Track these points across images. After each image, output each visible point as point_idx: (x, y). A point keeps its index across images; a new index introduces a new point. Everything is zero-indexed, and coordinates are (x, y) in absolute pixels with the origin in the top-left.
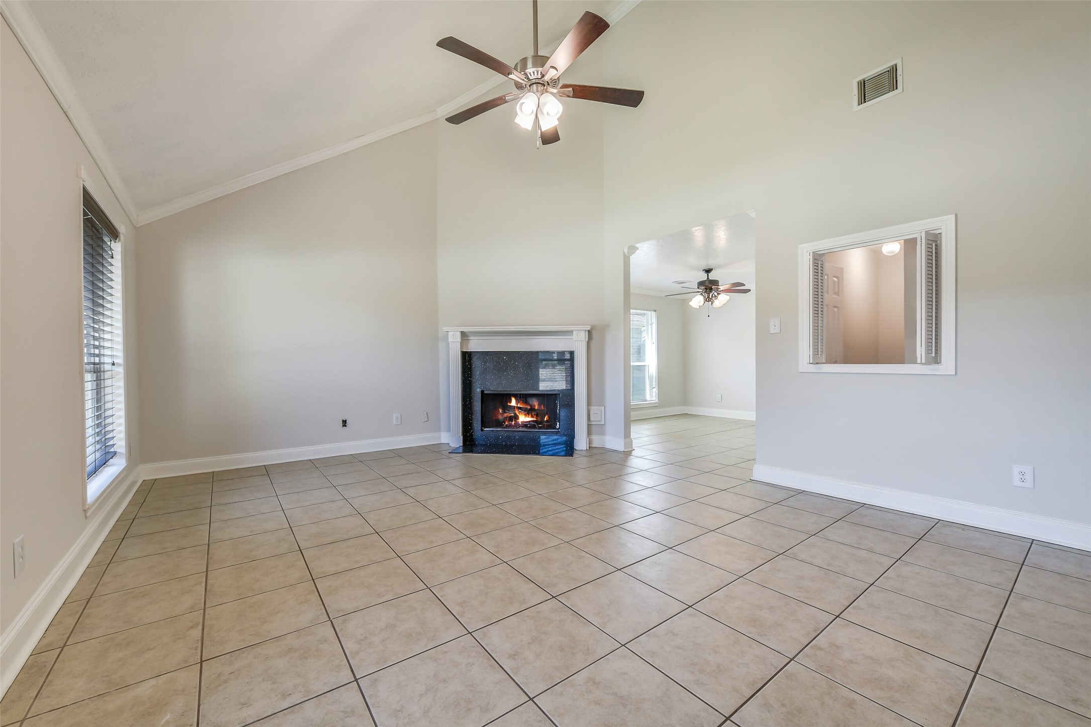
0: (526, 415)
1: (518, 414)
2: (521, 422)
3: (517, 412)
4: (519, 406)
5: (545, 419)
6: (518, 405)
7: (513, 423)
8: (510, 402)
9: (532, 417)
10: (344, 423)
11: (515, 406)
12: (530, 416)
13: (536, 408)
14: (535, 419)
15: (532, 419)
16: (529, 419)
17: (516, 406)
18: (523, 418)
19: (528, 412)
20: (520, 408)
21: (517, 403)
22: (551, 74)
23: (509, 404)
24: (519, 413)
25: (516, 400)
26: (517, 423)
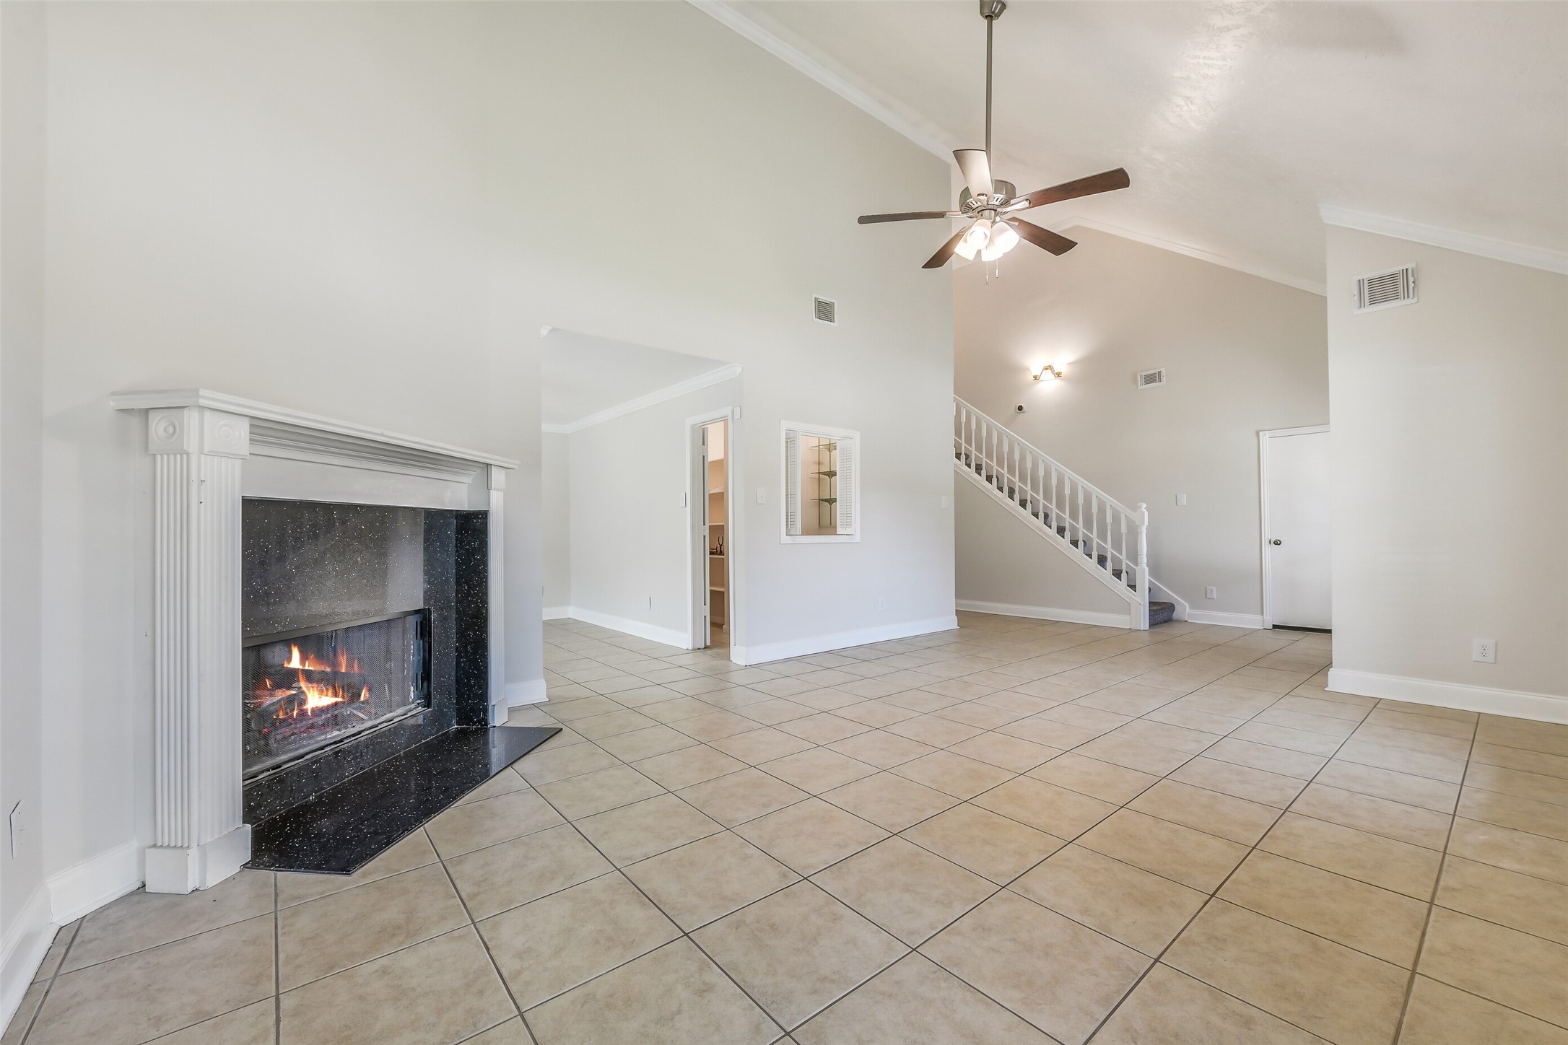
0: (321, 692)
1: (305, 689)
2: (313, 710)
3: (303, 685)
4: (307, 668)
5: (361, 699)
6: (304, 665)
7: (296, 713)
8: (289, 660)
9: (336, 695)
11: (298, 669)
12: (329, 693)
13: (343, 670)
14: (340, 699)
15: (334, 700)
16: (328, 700)
17: (301, 667)
18: (316, 699)
19: (327, 681)
20: (309, 673)
21: (302, 660)
23: (286, 665)
24: (309, 690)
25: (301, 652)
26: (303, 713)
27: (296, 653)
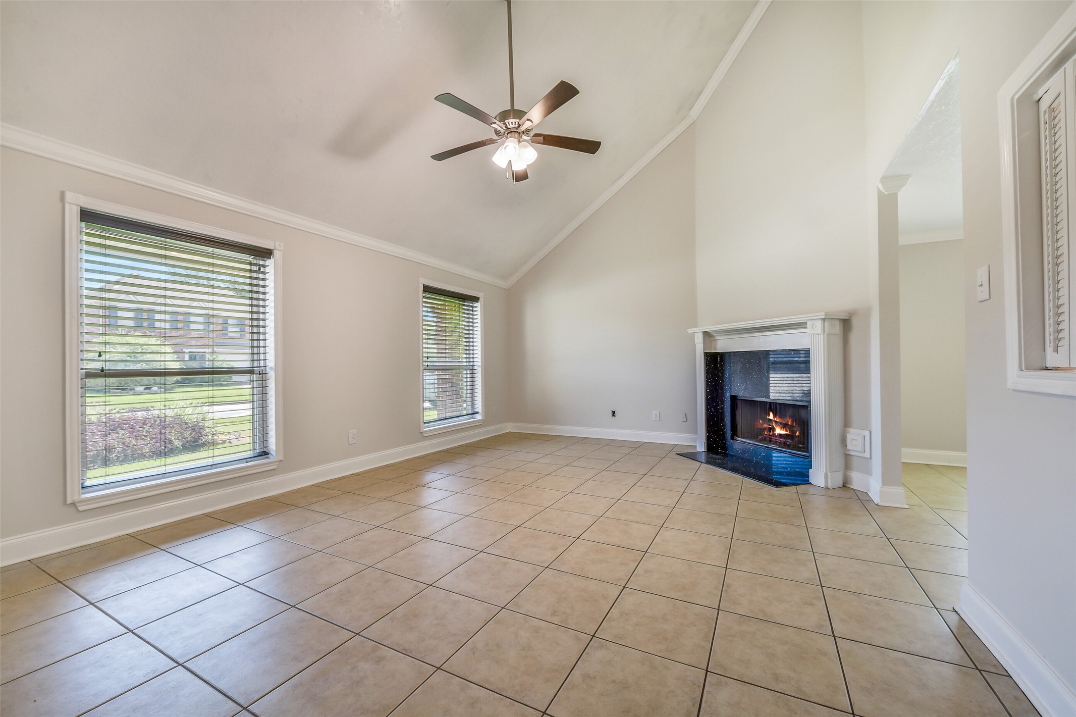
0: (781, 428)
2: (778, 434)
3: (774, 424)
4: (775, 420)
5: (797, 434)
7: (771, 433)
8: (769, 416)
9: (786, 431)
10: (614, 413)
11: (772, 420)
12: (785, 430)
13: (790, 424)
14: (788, 433)
16: (783, 432)
18: (779, 431)
19: (784, 426)
20: (776, 422)
21: (774, 417)
22: (528, 125)
23: (767, 417)
24: (776, 426)
25: (773, 414)
26: (774, 434)
27: (771, 414)
